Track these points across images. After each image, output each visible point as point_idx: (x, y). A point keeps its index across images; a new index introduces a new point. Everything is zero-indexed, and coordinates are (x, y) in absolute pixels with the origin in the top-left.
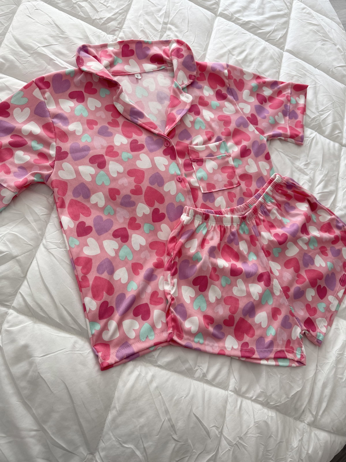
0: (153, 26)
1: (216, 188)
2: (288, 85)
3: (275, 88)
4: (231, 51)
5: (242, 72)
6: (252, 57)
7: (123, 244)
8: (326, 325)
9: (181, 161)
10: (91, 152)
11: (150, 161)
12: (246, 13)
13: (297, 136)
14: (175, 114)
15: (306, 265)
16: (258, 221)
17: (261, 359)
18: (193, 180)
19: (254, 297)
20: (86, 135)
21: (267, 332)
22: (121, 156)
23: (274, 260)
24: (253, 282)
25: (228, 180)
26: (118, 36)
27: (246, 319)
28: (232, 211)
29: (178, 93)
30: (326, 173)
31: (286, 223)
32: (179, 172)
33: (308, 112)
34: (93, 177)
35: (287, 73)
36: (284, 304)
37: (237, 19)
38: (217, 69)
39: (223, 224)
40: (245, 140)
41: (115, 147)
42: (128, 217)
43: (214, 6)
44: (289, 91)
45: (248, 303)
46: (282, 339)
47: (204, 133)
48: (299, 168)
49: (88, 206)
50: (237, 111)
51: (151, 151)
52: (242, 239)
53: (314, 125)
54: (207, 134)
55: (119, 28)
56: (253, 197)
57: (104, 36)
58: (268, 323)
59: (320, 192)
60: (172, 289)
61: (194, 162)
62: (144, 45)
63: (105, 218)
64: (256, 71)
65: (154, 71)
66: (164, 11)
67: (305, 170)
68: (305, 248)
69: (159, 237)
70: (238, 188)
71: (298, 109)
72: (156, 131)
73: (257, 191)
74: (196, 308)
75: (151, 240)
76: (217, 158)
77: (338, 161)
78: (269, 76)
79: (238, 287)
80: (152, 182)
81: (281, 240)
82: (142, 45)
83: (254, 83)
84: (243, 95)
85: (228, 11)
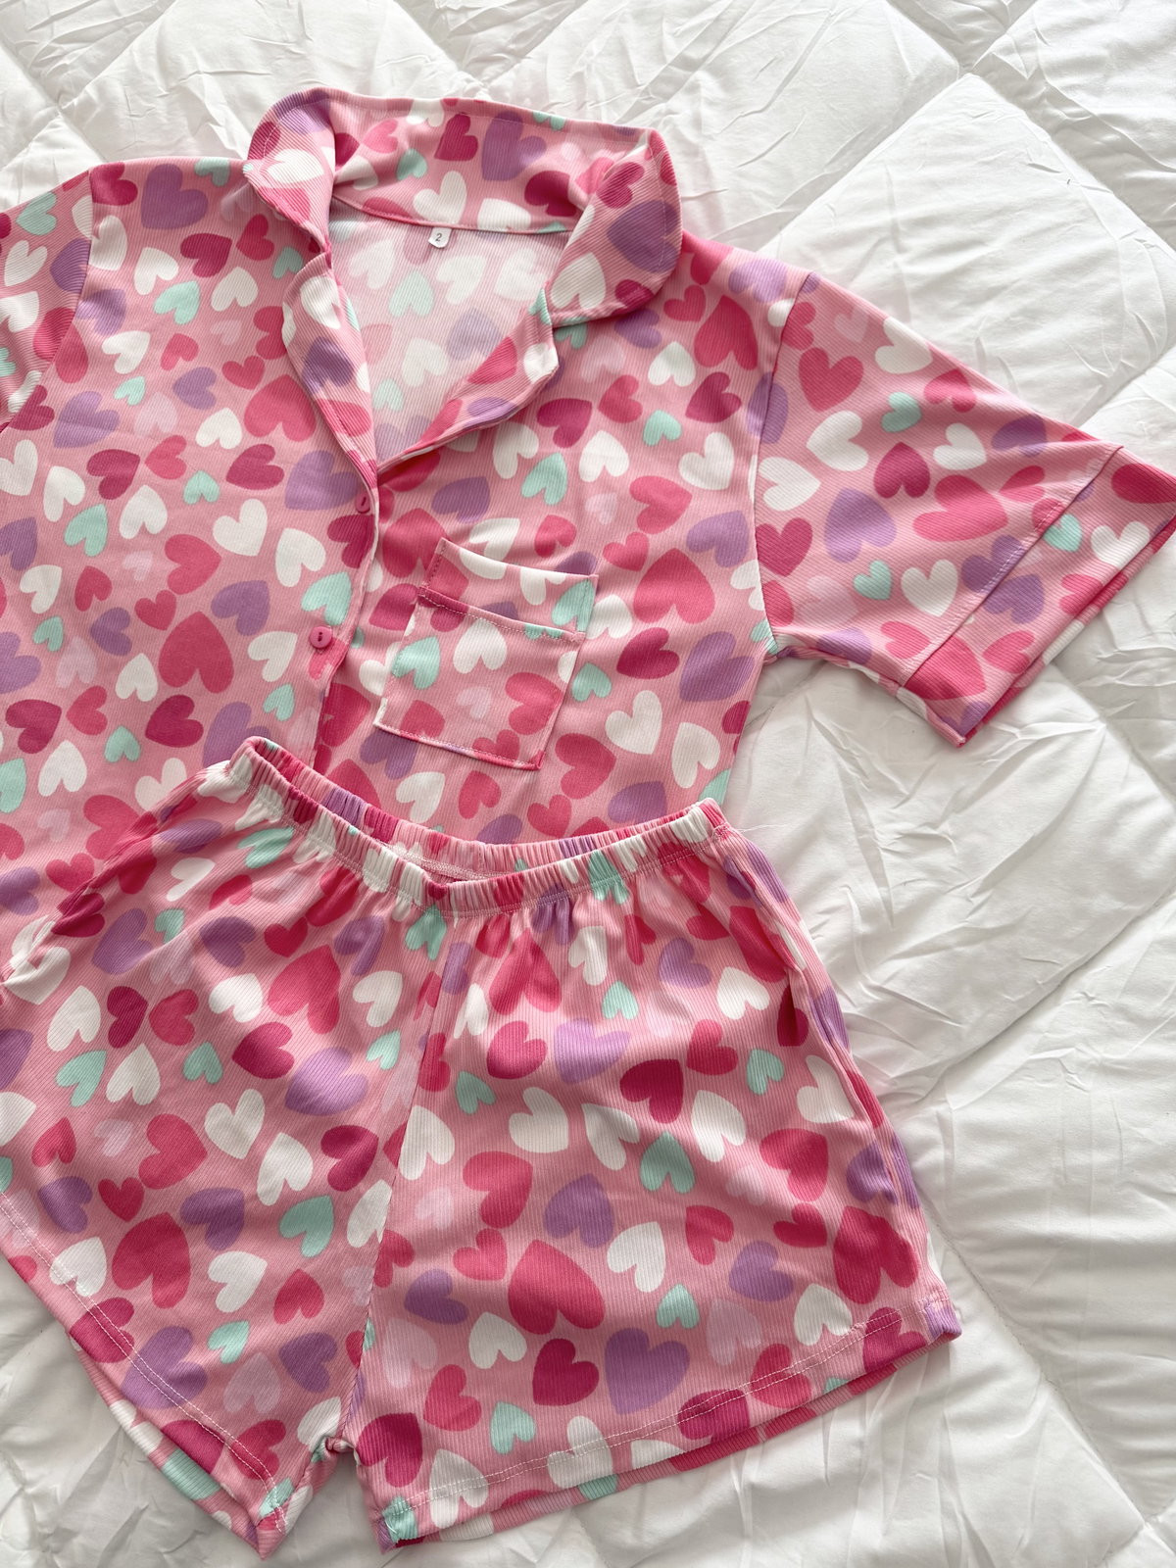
0: (631, 68)
1: (445, 735)
2: (1095, 453)
3: (1013, 446)
4: (902, 228)
5: (877, 332)
6: (992, 278)
7: (20, 752)
8: (475, 1502)
9: (378, 579)
10: (113, 435)
11: (262, 534)
12: (1119, 80)
13: (950, 693)
14: (464, 408)
15: (558, 1223)
16: (494, 936)
17: (122, 1395)
18: (373, 668)
19: (261, 1188)
20: (140, 380)
21: (218, 1333)
22: (186, 482)
23: (451, 1115)
24: (300, 1136)
25: (508, 727)
26: (489, 81)
27: (189, 1236)
28: (435, 846)
29: (529, 336)
30: (990, 925)
31: (610, 1015)
32: (337, 614)
33: (1119, 616)
34: (70, 511)
35: (1153, 403)
36: (351, 1291)
37: (1057, 98)
38: (746, 287)
39: (360, 870)
40: (683, 612)
41: (188, 448)
42: (88, 680)
43: (974, 25)
44: (1077, 483)
45: (226, 1191)
46: (252, 1398)
47: (539, 521)
48: (865, 836)
49: (8, 593)
50: (736, 486)
51: (293, 503)
52: (396, 966)
53: (1108, 686)
54: (544, 528)
55: (510, 52)
56: (556, 842)
57: (433, 73)
58: (245, 1307)
59: (887, 986)
60: (25, 970)
61: (429, 605)
62: (529, 131)
63: (24, 649)
64: (972, 344)
65: (511, 233)
66: (714, 15)
67: (887, 858)
68: (614, 1159)
69: (137, 793)
70: (527, 778)
71: (1067, 581)
72: (347, 443)
73: (595, 826)
74: (63, 1079)
75: (102, 788)
76: (524, 629)
77: (1136, 908)
78: (1028, 385)
79: (233, 1112)
80: (222, 607)
81: (511, 1058)
82: (521, 129)
83: (906, 395)
84: (819, 429)
85: (1029, 56)
